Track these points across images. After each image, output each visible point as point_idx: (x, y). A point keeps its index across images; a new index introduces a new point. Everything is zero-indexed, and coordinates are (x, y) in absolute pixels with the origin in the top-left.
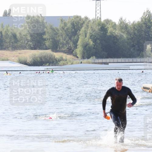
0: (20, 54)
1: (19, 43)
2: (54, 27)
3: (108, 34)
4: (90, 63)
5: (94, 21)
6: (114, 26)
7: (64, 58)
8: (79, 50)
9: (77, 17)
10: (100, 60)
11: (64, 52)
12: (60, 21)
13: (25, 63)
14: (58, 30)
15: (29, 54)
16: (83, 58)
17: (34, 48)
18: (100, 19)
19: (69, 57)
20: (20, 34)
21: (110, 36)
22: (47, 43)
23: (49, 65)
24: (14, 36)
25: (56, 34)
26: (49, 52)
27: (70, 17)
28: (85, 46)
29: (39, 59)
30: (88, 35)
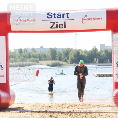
0: (47, 62)
1: (47, 58)
3: (80, 54)
5: (75, 50)
6: (82, 51)
7: (63, 63)
8: (69, 61)
9: (68, 48)
10: (77, 64)
11: (64, 61)
12: (62, 49)
13: (49, 66)
14: (61, 53)
15: (50, 62)
16: (71, 63)
17: (52, 60)
18: (77, 49)
19: (65, 63)
20: (47, 54)
21: (81, 55)
22: (57, 58)
23: (58, 66)
24: (45, 56)
25: (61, 54)
26: (58, 61)
27: (66, 48)
28: (71, 59)
29: (54, 64)
30: (73, 55)
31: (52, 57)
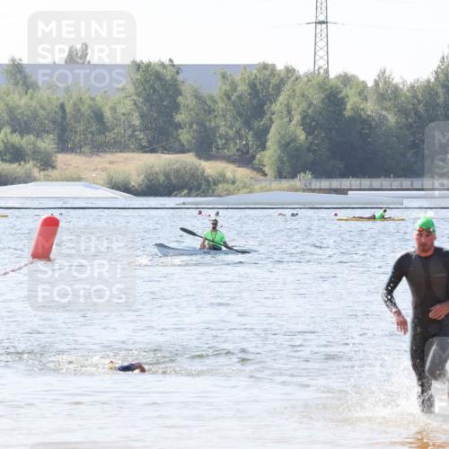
0: (111, 163)
1: (110, 136)
2: (205, 92)
3: (348, 113)
4: (297, 190)
5: (310, 77)
6: (362, 91)
7: (229, 175)
8: (269, 156)
9: (265, 67)
10: (325, 184)
11: (230, 160)
12: (219, 76)
13: (126, 188)
14: (215, 102)
15: (136, 164)
16: (280, 175)
17: (151, 149)
18: (327, 71)
19: (242, 173)
20: (114, 109)
21: (352, 119)
22: (185, 136)
23: (189, 195)
24: (99, 116)
25: (210, 111)
26: (189, 159)
27: (245, 67)
28: (287, 145)
29: (162, 178)
30: (297, 118)
31: (145, 128)
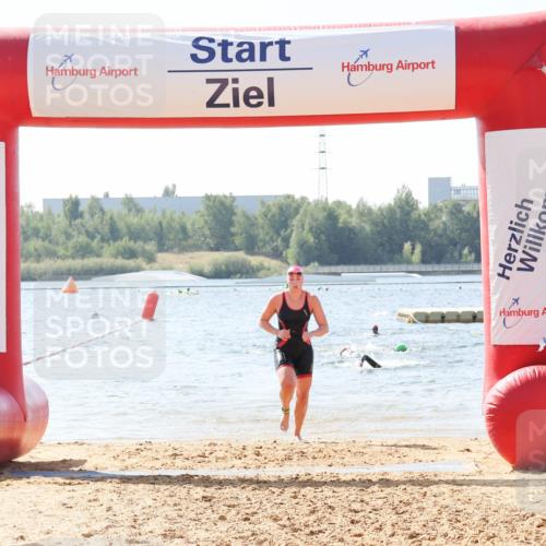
0: (191, 258)
1: (191, 242)
2: (250, 213)
3: (340, 225)
5: (317, 203)
6: (349, 211)
7: (266, 264)
8: (291, 252)
9: (289, 197)
10: (326, 269)
11: (266, 255)
12: (259, 203)
13: (201, 274)
14: (256, 219)
15: (207, 259)
17: (216, 249)
18: (327, 199)
19: (273, 263)
20: (193, 225)
21: (343, 228)
22: (238, 241)
23: (240, 278)
24: (184, 229)
25: (253, 225)
26: (241, 255)
27: (276, 197)
28: (302, 245)
29: (223, 267)
30: (307, 227)
31: (213, 236)
